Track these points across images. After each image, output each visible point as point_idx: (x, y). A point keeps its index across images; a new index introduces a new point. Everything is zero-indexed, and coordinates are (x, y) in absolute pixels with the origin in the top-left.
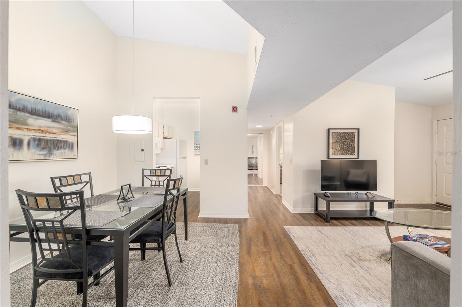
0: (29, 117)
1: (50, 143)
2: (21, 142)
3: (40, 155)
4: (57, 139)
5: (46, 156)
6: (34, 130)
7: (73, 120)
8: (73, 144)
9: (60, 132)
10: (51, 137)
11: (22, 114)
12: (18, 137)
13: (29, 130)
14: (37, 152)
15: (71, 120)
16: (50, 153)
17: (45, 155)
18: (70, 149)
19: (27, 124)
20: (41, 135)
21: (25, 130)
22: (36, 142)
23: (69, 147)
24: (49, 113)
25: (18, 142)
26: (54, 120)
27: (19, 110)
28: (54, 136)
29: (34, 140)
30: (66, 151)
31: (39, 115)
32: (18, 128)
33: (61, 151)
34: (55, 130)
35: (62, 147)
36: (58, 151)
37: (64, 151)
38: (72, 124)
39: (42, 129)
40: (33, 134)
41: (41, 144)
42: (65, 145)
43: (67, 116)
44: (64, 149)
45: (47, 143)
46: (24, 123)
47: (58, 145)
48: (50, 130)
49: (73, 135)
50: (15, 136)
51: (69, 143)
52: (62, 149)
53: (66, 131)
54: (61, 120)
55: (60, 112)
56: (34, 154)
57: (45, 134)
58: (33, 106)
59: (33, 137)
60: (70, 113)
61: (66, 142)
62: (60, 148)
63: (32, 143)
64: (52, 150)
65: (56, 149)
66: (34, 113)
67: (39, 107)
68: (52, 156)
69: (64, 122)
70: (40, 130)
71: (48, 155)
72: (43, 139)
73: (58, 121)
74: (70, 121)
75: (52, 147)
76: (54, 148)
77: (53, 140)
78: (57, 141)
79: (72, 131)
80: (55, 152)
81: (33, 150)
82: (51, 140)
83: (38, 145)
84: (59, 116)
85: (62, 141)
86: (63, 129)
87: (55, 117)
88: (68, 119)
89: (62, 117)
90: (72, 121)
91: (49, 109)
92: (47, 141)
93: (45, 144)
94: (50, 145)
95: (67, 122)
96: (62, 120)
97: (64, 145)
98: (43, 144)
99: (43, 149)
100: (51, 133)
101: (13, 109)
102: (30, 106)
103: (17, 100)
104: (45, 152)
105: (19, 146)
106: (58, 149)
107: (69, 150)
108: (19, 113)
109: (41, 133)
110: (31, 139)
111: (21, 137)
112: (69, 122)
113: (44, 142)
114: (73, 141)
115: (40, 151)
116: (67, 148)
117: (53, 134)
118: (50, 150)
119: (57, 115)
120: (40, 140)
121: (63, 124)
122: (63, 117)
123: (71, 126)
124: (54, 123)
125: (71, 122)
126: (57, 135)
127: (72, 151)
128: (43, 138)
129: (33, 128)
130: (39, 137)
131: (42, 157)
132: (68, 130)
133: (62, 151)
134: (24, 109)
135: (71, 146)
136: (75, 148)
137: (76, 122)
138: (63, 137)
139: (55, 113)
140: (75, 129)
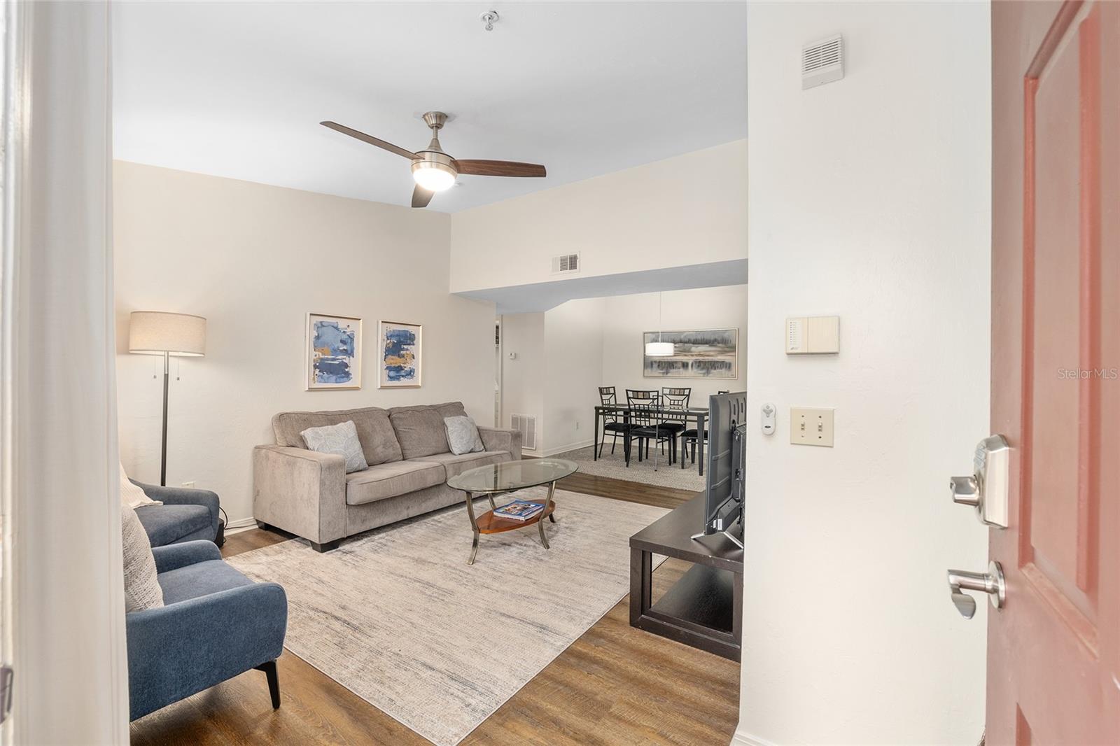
0: (692, 346)
1: (708, 364)
2: (687, 364)
3: (700, 373)
4: (714, 360)
5: (705, 375)
7: (730, 341)
8: (730, 364)
9: (716, 354)
10: (709, 359)
11: (688, 345)
12: (685, 361)
13: (692, 355)
14: (698, 371)
15: (728, 341)
16: (708, 373)
17: (704, 373)
18: (728, 369)
19: (691, 352)
20: (701, 358)
21: (689, 355)
22: (697, 364)
23: (726, 367)
24: (706, 340)
26: (711, 345)
27: (686, 343)
28: (711, 358)
29: (696, 362)
30: (723, 370)
31: (699, 344)
32: (685, 355)
33: (717, 370)
34: (712, 353)
35: (719, 367)
36: (715, 371)
38: (728, 345)
39: (701, 353)
40: (695, 358)
43: (723, 340)
44: (721, 368)
45: (705, 365)
46: (689, 351)
47: (715, 366)
48: (708, 353)
49: (730, 356)
51: (726, 364)
53: (723, 352)
54: (717, 344)
55: (716, 337)
56: (696, 373)
57: (703, 357)
58: (695, 338)
59: (695, 360)
60: (726, 335)
61: (723, 362)
62: (717, 368)
63: (694, 365)
64: (710, 369)
66: (696, 342)
67: (699, 337)
68: (710, 375)
69: (720, 345)
70: (699, 354)
72: (702, 362)
73: (714, 345)
74: (727, 343)
75: (710, 367)
76: (712, 368)
77: (711, 362)
78: (714, 362)
79: (729, 352)
80: (713, 371)
81: (695, 370)
82: (708, 362)
83: (699, 366)
84: (715, 340)
85: (719, 361)
86: (719, 351)
87: (712, 342)
88: (724, 342)
91: (707, 337)
92: (705, 363)
94: (708, 366)
96: (719, 343)
97: (721, 365)
98: (702, 365)
99: (703, 369)
100: (708, 356)
101: (682, 342)
102: (692, 339)
104: (704, 371)
106: (715, 369)
107: (726, 369)
108: (686, 345)
109: (700, 356)
110: (694, 362)
111: (688, 361)
112: (725, 344)
114: (730, 361)
115: (700, 370)
116: (724, 368)
118: (708, 369)
120: (700, 362)
121: (719, 347)
122: (719, 340)
123: (728, 348)
124: (711, 347)
126: (713, 357)
127: (730, 370)
128: (702, 360)
129: (695, 354)
130: (699, 360)
132: (725, 352)
133: (720, 370)
134: (689, 342)
135: (728, 366)
136: (733, 367)
137: (733, 342)
138: (720, 358)
139: (712, 339)
140: (733, 349)
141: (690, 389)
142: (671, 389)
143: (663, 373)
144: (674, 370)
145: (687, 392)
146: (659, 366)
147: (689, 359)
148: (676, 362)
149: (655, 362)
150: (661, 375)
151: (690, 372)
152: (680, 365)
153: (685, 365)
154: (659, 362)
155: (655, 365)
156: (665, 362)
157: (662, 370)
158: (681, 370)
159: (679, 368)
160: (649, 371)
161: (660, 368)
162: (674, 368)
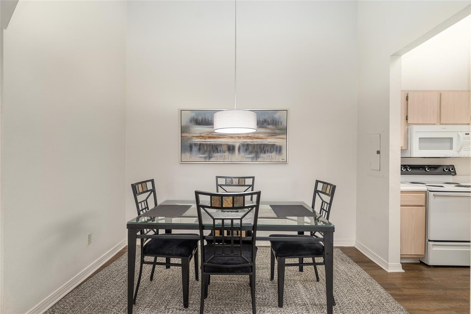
2: (234, 148)
3: (248, 158)
4: (264, 143)
5: (253, 159)
6: (243, 137)
7: (281, 122)
8: (280, 147)
9: (266, 136)
10: (258, 141)
12: (231, 144)
13: (239, 138)
14: (246, 155)
15: (279, 122)
20: (249, 141)
21: (236, 138)
22: (245, 148)
23: (276, 151)
25: (231, 148)
28: (260, 141)
29: (243, 145)
30: (274, 154)
33: (267, 154)
34: (261, 136)
35: (269, 150)
36: (265, 155)
37: (271, 154)
38: (280, 126)
39: (250, 135)
40: (242, 140)
43: (273, 120)
44: (271, 152)
45: (254, 148)
47: (265, 149)
48: (257, 136)
49: (281, 138)
50: (229, 143)
51: (277, 146)
52: (269, 153)
53: (273, 135)
55: (267, 117)
56: (243, 157)
57: (253, 139)
59: (242, 143)
60: (277, 116)
61: (273, 146)
63: (241, 148)
64: (259, 153)
65: (263, 153)
68: (259, 159)
69: (270, 126)
70: (248, 136)
71: (255, 158)
72: (250, 144)
73: (264, 126)
74: (277, 124)
75: (259, 151)
76: (261, 152)
77: (260, 144)
78: (264, 145)
79: (279, 134)
80: (262, 155)
81: (242, 154)
82: (257, 145)
83: (247, 150)
85: (269, 144)
86: (270, 133)
87: (261, 123)
88: (275, 123)
92: (254, 146)
93: (252, 149)
94: (257, 149)
95: (274, 126)
96: (269, 124)
97: (271, 149)
98: (250, 148)
99: (251, 153)
100: (257, 138)
104: (252, 155)
105: (232, 151)
106: (265, 153)
107: (276, 153)
109: (249, 139)
110: (241, 145)
111: (234, 144)
112: (276, 125)
113: (252, 147)
114: (281, 144)
115: (249, 154)
117: (259, 139)
118: (257, 153)
119: (264, 121)
120: (248, 145)
121: (269, 129)
122: (269, 121)
123: (278, 130)
124: (260, 128)
125: (279, 125)
126: (263, 139)
127: (280, 154)
130: (247, 143)
131: (250, 160)
132: (275, 134)
135: (278, 149)
136: (284, 151)
137: (284, 123)
138: (270, 141)
140: (284, 131)
143: (205, 158)
144: (219, 154)
146: (199, 149)
147: (236, 142)
148: (221, 145)
149: (195, 144)
150: (203, 160)
151: (237, 156)
152: (225, 148)
154: (200, 144)
155: (195, 149)
156: (207, 145)
157: (203, 154)
158: (227, 154)
159: (224, 152)
160: (187, 156)
161: (202, 151)
162: (218, 152)
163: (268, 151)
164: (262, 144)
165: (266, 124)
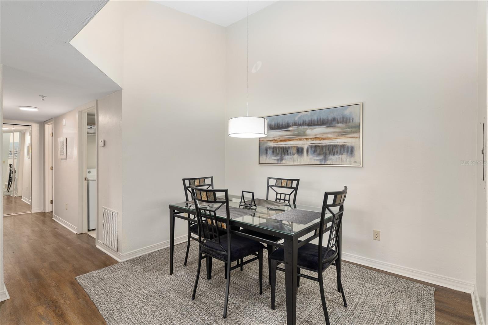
0: (307, 129)
1: (325, 149)
2: (302, 149)
3: (316, 160)
4: (332, 144)
5: (322, 162)
6: (311, 138)
7: (353, 119)
9: (335, 136)
10: (326, 142)
11: (303, 127)
12: (300, 146)
13: (307, 139)
14: (314, 157)
15: (350, 119)
16: (325, 159)
17: (321, 160)
18: (349, 154)
19: (306, 135)
20: (317, 142)
21: (304, 140)
22: (313, 149)
23: (347, 152)
24: (323, 120)
25: (300, 150)
26: (329, 125)
27: (301, 125)
28: (329, 142)
29: (311, 147)
30: (344, 156)
31: (315, 125)
32: (300, 140)
34: (330, 136)
35: (339, 152)
36: (334, 157)
37: (341, 156)
38: (351, 124)
39: (318, 136)
40: (310, 142)
41: (317, 150)
42: (342, 149)
43: (343, 118)
44: (341, 154)
45: (322, 149)
46: (304, 134)
47: (334, 151)
48: (325, 136)
49: (353, 138)
50: (298, 146)
51: (348, 147)
52: (338, 154)
53: (343, 134)
54: (336, 123)
55: (336, 115)
56: (312, 159)
57: (321, 140)
58: (310, 119)
59: (310, 144)
60: (347, 112)
61: (343, 146)
62: (336, 154)
64: (328, 155)
65: (331, 155)
66: (312, 124)
67: (315, 118)
68: (328, 162)
69: (340, 125)
70: (315, 138)
71: (324, 160)
72: (318, 146)
73: (333, 125)
74: (348, 121)
75: (328, 152)
76: (330, 154)
77: (329, 145)
78: (333, 146)
79: (351, 133)
80: (331, 157)
81: (311, 156)
82: (326, 146)
83: (315, 152)
84: (334, 119)
85: (338, 145)
86: (339, 132)
87: (330, 122)
88: (345, 120)
89: (337, 120)
90: (351, 121)
91: (324, 116)
92: (322, 147)
93: (320, 150)
94: (325, 151)
95: (344, 124)
96: (338, 123)
97: (340, 150)
98: (318, 150)
99: (319, 154)
100: (325, 139)
101: (297, 125)
102: (307, 119)
103: (299, 118)
104: (321, 157)
105: (301, 152)
106: (334, 154)
107: (347, 155)
108: (300, 127)
109: (317, 140)
110: (309, 147)
112: (346, 122)
113: (320, 148)
114: (353, 144)
115: (317, 156)
116: (345, 153)
117: (328, 140)
118: (325, 155)
119: (332, 120)
120: (316, 146)
121: (339, 127)
122: (339, 119)
123: (349, 128)
124: (328, 128)
125: (349, 122)
126: (332, 140)
127: (352, 156)
128: (318, 144)
129: (310, 138)
130: (315, 144)
131: (318, 162)
132: (346, 133)
133: (339, 156)
134: (304, 124)
135: (350, 150)
136: (356, 152)
137: (356, 120)
138: (340, 141)
139: (330, 118)
140: (357, 128)
141: (298, 181)
142: (277, 179)
143: (278, 160)
144: (289, 157)
145: (294, 184)
146: (273, 152)
147: (305, 144)
148: (290, 148)
149: (270, 148)
150: (276, 162)
151: (306, 158)
152: (294, 150)
153: (300, 151)
154: (274, 148)
155: (270, 152)
156: (279, 148)
157: (276, 156)
158: (296, 156)
159: (294, 155)
160: (264, 159)
161: (275, 154)
162: (288, 155)
163: (337, 152)
164: (330, 145)
165: (335, 123)
